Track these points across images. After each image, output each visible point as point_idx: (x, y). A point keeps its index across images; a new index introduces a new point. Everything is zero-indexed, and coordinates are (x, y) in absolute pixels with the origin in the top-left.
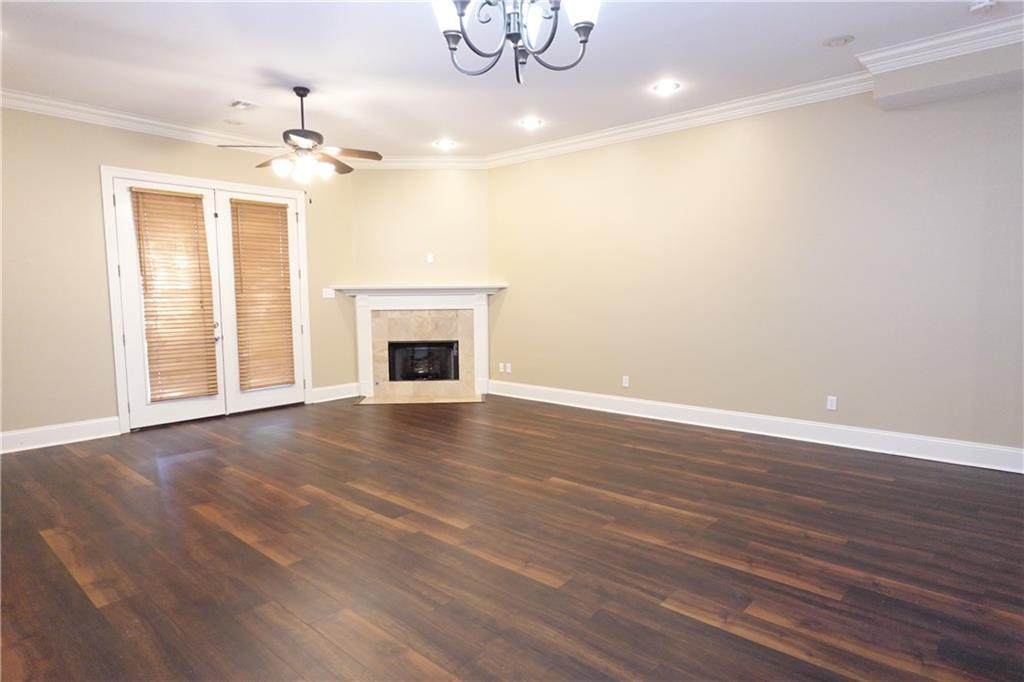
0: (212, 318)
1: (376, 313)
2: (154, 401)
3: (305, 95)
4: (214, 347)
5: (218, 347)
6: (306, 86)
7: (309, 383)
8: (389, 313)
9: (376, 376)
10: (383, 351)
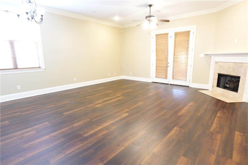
0: (168, 61)
1: (216, 63)
2: (156, 77)
3: (151, 7)
4: (167, 68)
5: (168, 68)
6: (151, 4)
7: (191, 81)
8: (220, 63)
9: (213, 84)
10: (216, 76)
